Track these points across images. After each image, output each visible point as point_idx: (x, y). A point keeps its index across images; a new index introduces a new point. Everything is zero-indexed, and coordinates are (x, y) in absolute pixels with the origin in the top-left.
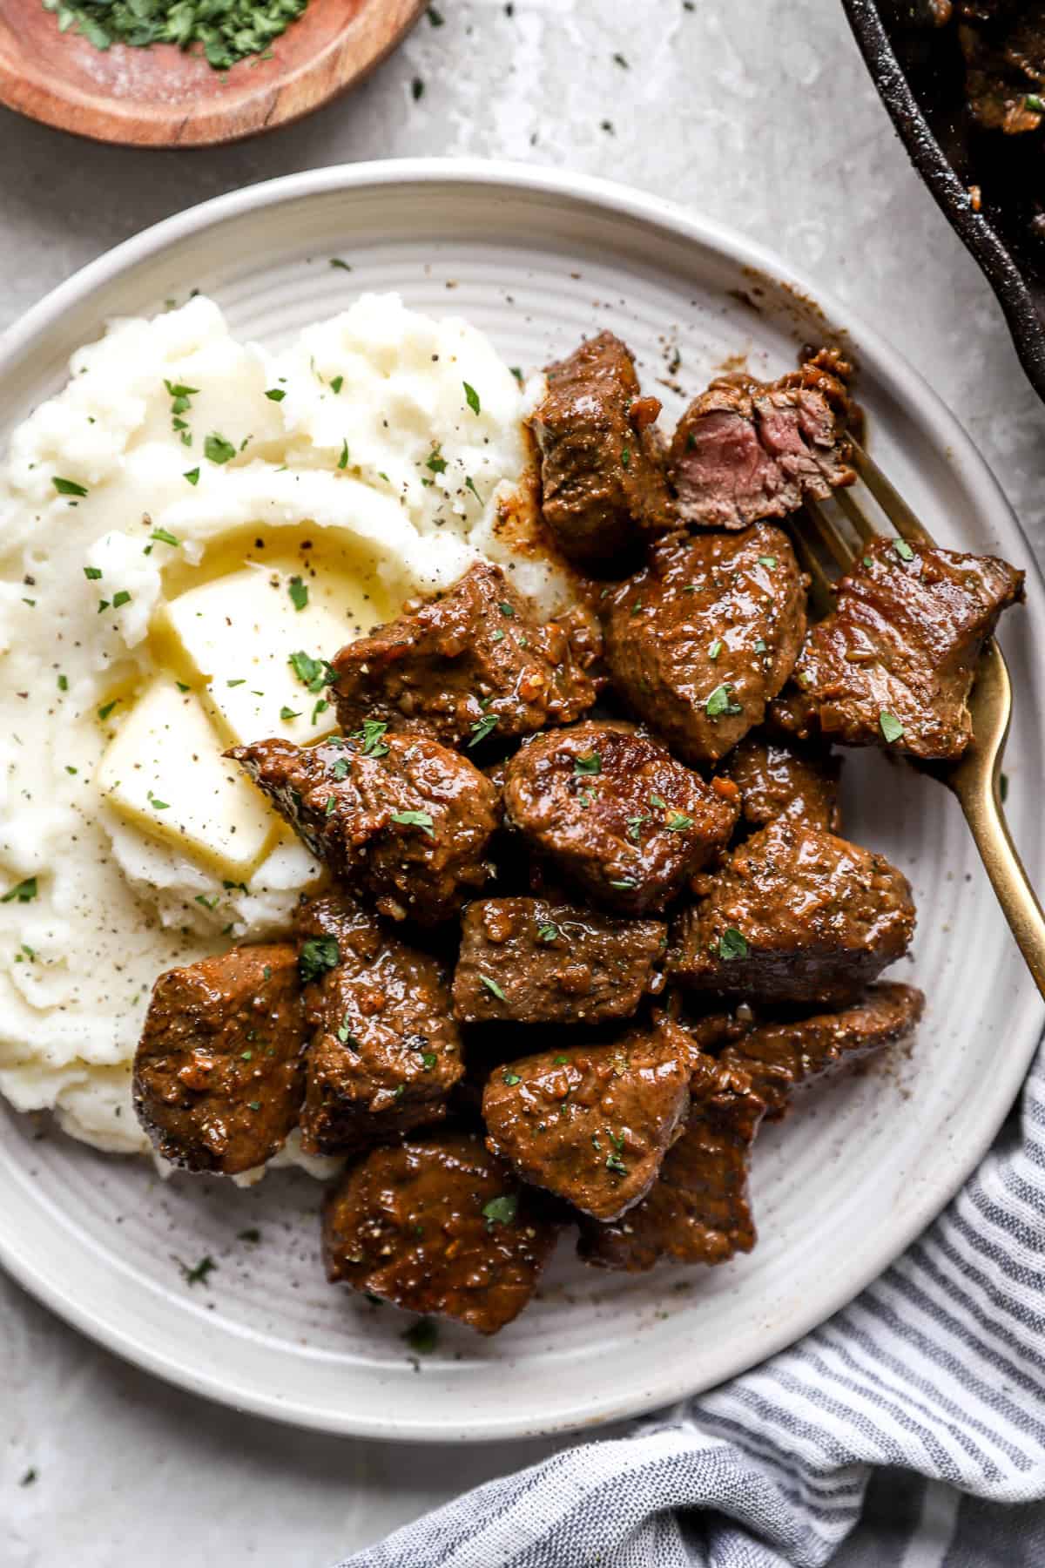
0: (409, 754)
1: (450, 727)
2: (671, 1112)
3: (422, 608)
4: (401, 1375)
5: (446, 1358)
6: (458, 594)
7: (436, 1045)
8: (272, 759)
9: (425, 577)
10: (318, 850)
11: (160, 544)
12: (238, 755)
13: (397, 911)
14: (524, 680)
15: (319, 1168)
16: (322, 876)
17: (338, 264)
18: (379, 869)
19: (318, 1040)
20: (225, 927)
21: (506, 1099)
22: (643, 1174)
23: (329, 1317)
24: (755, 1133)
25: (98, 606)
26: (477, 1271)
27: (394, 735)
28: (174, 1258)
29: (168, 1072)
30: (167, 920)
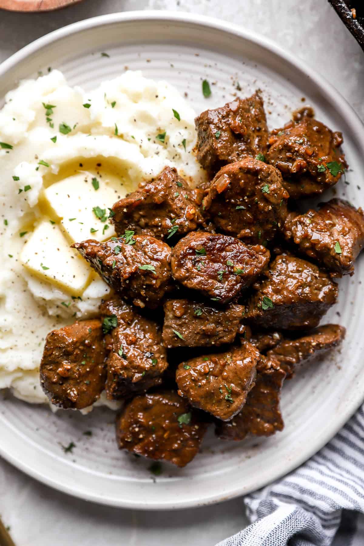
0: (144, 243)
1: (160, 231)
2: (250, 377)
3: (146, 185)
4: (148, 484)
5: (166, 477)
6: (160, 179)
7: (157, 356)
8: (90, 247)
9: (147, 173)
10: (110, 282)
11: (42, 166)
12: (77, 246)
13: (141, 304)
14: (187, 212)
15: (113, 406)
16: (111, 291)
17: (105, 55)
18: (134, 288)
19: (111, 356)
20: (73, 314)
21: (185, 375)
22: (239, 402)
23: (120, 463)
24: (282, 384)
25: (18, 191)
26: (176, 443)
27: (137, 236)
28: (60, 443)
29: (53, 371)
30: (51, 312)
